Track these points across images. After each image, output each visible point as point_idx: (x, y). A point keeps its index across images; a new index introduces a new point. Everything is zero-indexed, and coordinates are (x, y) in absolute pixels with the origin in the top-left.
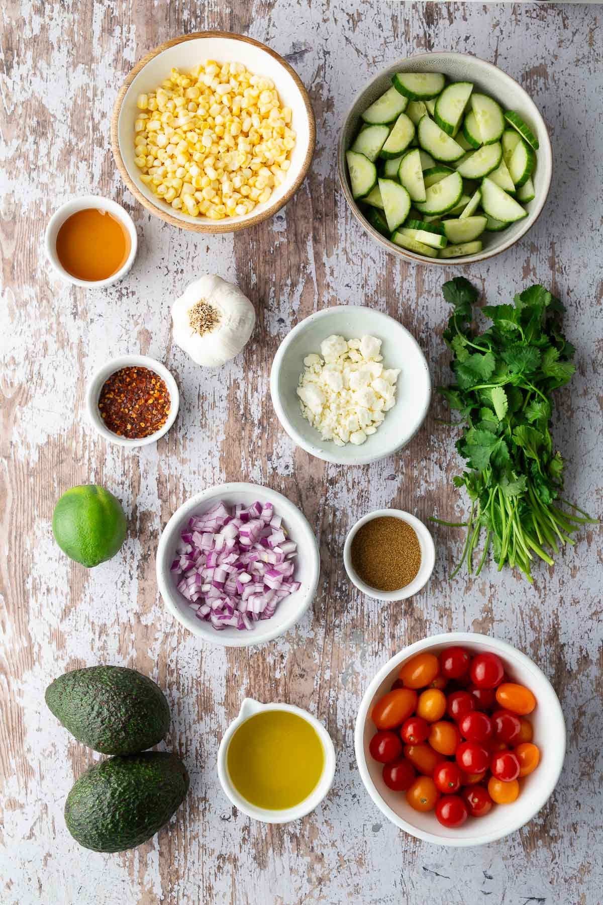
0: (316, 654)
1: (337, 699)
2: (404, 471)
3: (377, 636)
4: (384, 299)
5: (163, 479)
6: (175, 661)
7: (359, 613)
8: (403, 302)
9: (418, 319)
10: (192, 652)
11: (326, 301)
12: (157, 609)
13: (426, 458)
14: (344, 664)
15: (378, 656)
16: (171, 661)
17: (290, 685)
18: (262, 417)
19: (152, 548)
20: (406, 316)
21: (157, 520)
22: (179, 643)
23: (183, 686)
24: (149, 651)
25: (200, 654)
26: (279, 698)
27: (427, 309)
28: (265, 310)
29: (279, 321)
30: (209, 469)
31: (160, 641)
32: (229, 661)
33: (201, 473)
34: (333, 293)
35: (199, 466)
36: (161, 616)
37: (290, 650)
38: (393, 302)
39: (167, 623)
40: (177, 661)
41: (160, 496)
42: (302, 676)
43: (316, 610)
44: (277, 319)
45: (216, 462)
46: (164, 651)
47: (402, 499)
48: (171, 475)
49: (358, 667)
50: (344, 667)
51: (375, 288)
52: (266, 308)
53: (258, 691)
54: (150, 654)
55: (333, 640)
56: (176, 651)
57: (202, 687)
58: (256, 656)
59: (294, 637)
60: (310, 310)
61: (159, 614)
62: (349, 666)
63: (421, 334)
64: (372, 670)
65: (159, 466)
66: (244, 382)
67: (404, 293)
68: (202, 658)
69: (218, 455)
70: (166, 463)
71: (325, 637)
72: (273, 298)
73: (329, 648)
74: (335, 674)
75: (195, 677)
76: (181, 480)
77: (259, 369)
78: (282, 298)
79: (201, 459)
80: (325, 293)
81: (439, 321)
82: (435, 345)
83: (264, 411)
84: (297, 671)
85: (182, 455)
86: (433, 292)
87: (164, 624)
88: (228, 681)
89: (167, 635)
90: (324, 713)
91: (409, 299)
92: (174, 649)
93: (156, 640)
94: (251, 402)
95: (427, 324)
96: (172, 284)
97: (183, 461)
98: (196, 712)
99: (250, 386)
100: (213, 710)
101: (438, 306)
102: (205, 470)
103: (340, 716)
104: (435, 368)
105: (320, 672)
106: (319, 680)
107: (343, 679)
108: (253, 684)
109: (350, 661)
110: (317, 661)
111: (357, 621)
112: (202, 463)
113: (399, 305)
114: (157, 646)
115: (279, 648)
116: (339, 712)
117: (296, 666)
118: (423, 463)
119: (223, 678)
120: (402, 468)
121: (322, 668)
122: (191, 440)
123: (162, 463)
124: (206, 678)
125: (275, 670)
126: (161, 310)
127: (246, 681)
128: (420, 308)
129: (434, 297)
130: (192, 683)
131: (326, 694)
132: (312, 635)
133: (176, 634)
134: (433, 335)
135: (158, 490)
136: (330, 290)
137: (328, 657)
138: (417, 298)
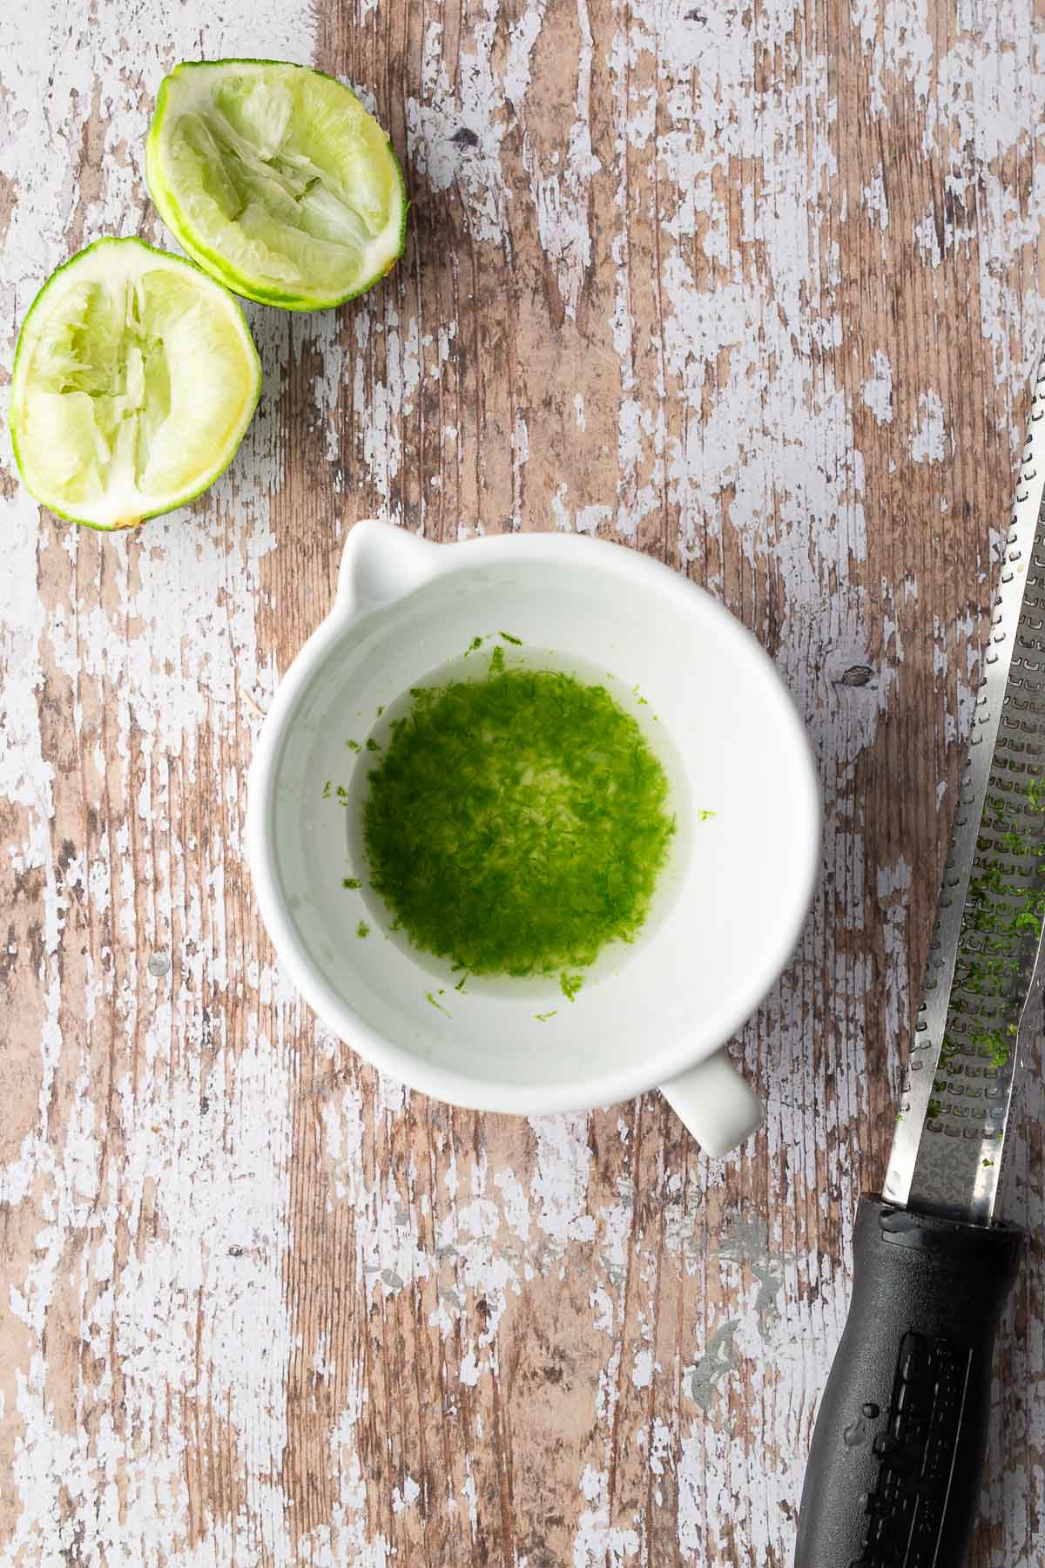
0: (602, 1299)
1: (678, 1458)
2: (901, 655)
3: (814, 1232)
4: (821, 61)
5: (58, 691)
6: (105, 1329)
7: (750, 1152)
8: (886, 73)
9: (939, 128)
10: (165, 1300)
11: (619, 69)
12: (42, 1147)
13: (973, 607)
14: (700, 1328)
15: (818, 1302)
16: (94, 1330)
17: (512, 1407)
18: (405, 471)
19: (22, 931)
20: (897, 118)
21: (40, 834)
22: (120, 1266)
23: (137, 1415)
24: (15, 1293)
25: (193, 1304)
26: (474, 1455)
27: (970, 97)
28: (412, 103)
29: (456, 138)
30: (220, 651)
31: (52, 1259)
32: (298, 1324)
33: (193, 669)
34: (641, 41)
35: (185, 643)
36: (57, 1171)
37: (509, 1282)
38: (852, 69)
39: (77, 1197)
40: (114, 1329)
41: (49, 750)
42: (553, 1375)
43: (600, 1141)
44: (452, 133)
45: (246, 633)
46: (66, 1293)
47: (893, 751)
48: (86, 678)
49: (749, 1342)
50: (700, 1340)
51: (790, 27)
52: (414, 93)
53: (402, 1429)
54: (18, 1306)
55: (662, 1247)
56: (108, 1295)
57: (203, 1419)
58: (390, 1308)
59: (526, 1237)
60: (565, 98)
61: (47, 1166)
62: (719, 1337)
63: (950, 180)
64: (796, 1349)
65: (45, 646)
66: (338, 349)
67: (891, 37)
68: (201, 1316)
69: (250, 603)
70: (68, 635)
71: (633, 1238)
72: (438, 58)
73: (647, 1274)
74: (669, 1369)
75: (177, 1386)
76: (123, 693)
77: (390, 305)
78: (467, 61)
79: (191, 619)
80: (618, 42)
81: (1010, 138)
82: (998, 218)
83: (411, 449)
84: (536, 1358)
85: (123, 609)
86: (989, 37)
87: (65, 1201)
88: (293, 1397)
89: (77, 1239)
90: (633, 1504)
91: (905, 62)
92: (103, 1287)
93: (39, 1254)
94: (364, 419)
95: (970, 145)
96: (87, 13)
97: (128, 629)
98: (183, 1510)
99: (360, 364)
100: (242, 1500)
101: (1008, 85)
102: (207, 657)
103: (688, 1514)
104: (1001, 295)
105: (615, 1360)
106: (612, 1389)
107: (697, 1385)
108: (381, 1403)
109: (722, 1321)
110: (606, 1321)
111: (744, 1179)
112: (194, 634)
113: (874, 81)
114: (43, 1276)
115: (471, 1277)
116: (685, 1499)
117: (532, 1342)
118: (966, 627)
119: (278, 1388)
120: (892, 642)
121: (624, 1344)
122: (157, 553)
123: (56, 636)
124: (216, 1387)
125: (458, 1354)
126: (48, 103)
127: (356, 1396)
128: (944, 93)
129: (993, 55)
130: (169, 1405)
131: (640, 1438)
132: (586, 1230)
133: (111, 1234)
134: (993, 183)
135: (43, 728)
136: (635, 31)
137: (642, 1306)
138: (935, 59)
